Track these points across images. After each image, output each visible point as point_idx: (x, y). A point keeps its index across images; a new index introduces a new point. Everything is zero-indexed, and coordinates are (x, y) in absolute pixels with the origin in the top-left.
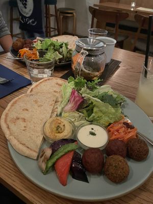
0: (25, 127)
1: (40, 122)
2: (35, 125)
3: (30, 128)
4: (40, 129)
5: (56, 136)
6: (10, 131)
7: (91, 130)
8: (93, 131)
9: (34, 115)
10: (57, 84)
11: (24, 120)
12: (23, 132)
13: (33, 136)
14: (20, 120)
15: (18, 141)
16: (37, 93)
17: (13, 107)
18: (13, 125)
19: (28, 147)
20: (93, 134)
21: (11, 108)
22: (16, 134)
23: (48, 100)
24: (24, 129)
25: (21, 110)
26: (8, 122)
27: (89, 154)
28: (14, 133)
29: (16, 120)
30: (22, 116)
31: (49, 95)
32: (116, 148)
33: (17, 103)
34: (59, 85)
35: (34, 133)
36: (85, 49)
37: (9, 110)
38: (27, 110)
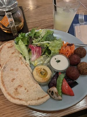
0: (25, 89)
1: (28, 78)
2: (28, 82)
3: (28, 87)
4: (33, 82)
5: (47, 78)
6: (23, 100)
7: (56, 60)
8: (57, 60)
9: (21, 78)
10: (9, 47)
11: (20, 86)
12: (28, 92)
13: (35, 89)
14: (18, 88)
15: (35, 100)
16: (6, 64)
17: (6, 86)
18: (19, 95)
19: (42, 97)
20: (59, 61)
21: (5, 88)
22: (27, 98)
23: (17, 62)
24: (26, 90)
25: (11, 82)
26: (16, 97)
27: (72, 73)
28: (26, 99)
29: (17, 91)
30: (16, 86)
31: (14, 59)
32: (77, 60)
33: (4, 80)
34: (10, 47)
35: (33, 88)
36: (7, 12)
37: (6, 90)
38: (14, 79)
